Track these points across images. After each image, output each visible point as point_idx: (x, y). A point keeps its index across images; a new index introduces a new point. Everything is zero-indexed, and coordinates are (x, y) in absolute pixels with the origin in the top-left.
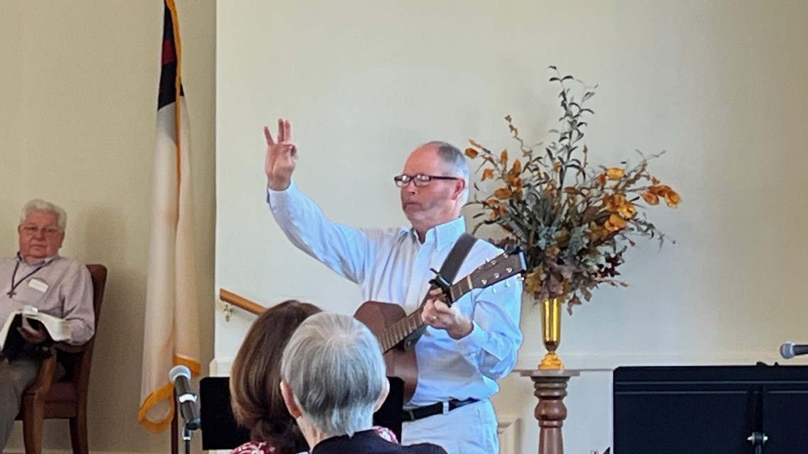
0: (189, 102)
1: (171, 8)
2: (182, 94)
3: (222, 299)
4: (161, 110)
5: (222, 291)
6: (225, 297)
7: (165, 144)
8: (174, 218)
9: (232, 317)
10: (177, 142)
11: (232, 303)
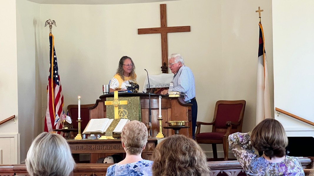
0: (267, 55)
1: (261, 28)
2: (265, 52)
3: (276, 110)
4: (260, 57)
5: (276, 108)
6: (278, 110)
7: (260, 66)
8: (264, 88)
9: (279, 115)
10: (264, 66)
11: (279, 112)
